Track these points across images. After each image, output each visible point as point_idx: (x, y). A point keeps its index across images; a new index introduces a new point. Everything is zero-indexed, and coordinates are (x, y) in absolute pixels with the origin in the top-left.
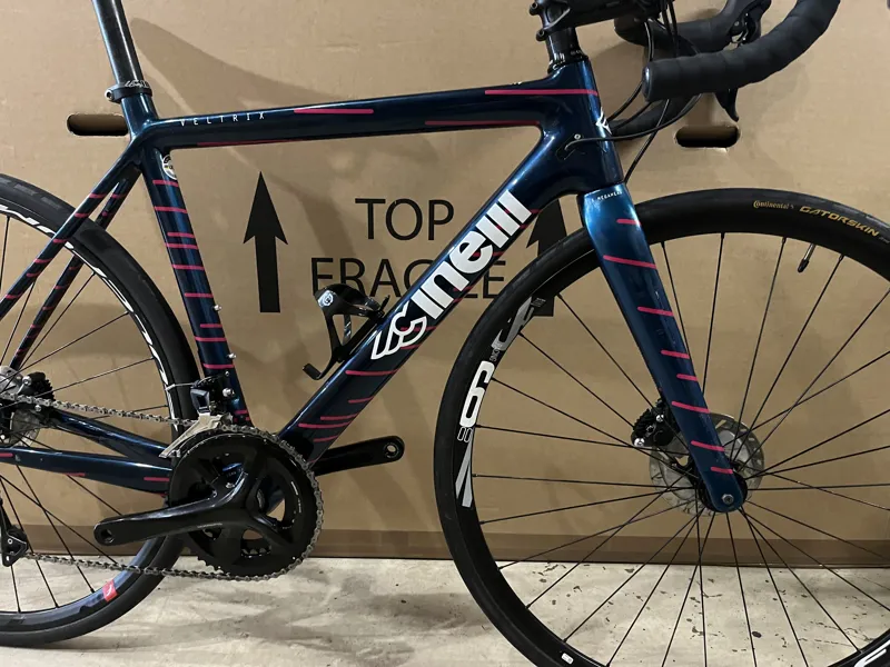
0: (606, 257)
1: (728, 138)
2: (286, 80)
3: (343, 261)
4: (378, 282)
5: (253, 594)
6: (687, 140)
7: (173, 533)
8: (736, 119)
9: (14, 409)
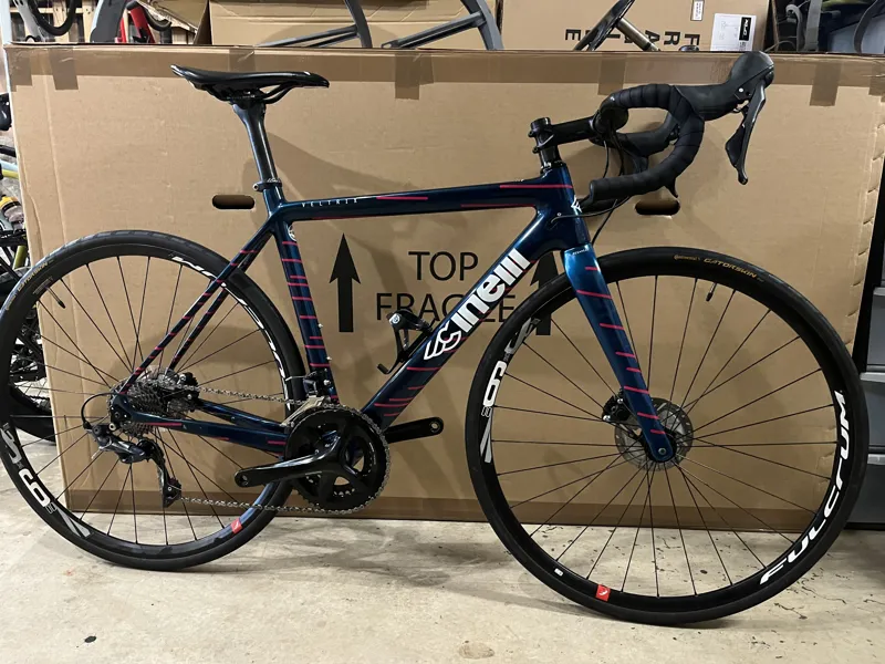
0: (579, 291)
1: (673, 209)
2: (363, 171)
3: (399, 296)
4: (423, 311)
5: (329, 541)
6: (643, 210)
7: (286, 479)
8: (676, 196)
9: (170, 398)
